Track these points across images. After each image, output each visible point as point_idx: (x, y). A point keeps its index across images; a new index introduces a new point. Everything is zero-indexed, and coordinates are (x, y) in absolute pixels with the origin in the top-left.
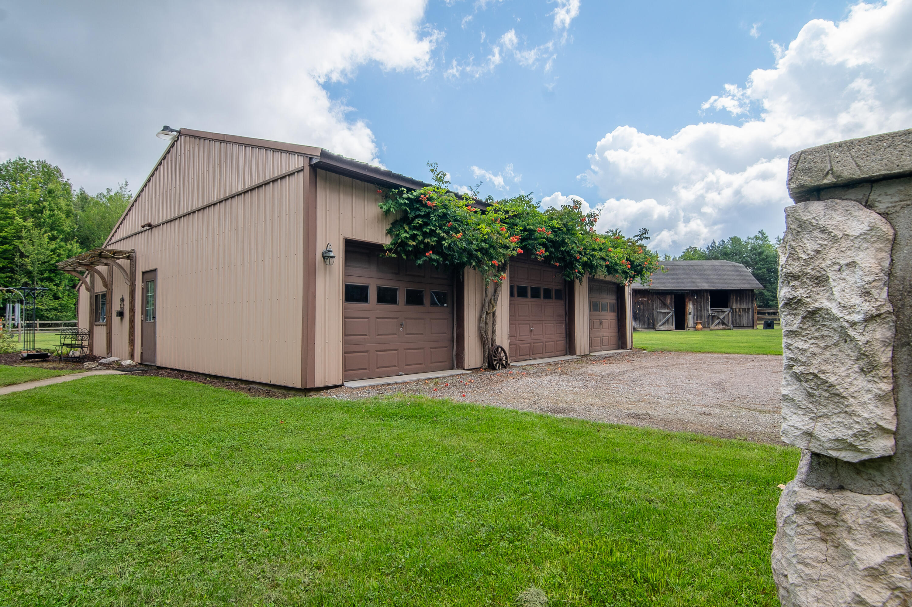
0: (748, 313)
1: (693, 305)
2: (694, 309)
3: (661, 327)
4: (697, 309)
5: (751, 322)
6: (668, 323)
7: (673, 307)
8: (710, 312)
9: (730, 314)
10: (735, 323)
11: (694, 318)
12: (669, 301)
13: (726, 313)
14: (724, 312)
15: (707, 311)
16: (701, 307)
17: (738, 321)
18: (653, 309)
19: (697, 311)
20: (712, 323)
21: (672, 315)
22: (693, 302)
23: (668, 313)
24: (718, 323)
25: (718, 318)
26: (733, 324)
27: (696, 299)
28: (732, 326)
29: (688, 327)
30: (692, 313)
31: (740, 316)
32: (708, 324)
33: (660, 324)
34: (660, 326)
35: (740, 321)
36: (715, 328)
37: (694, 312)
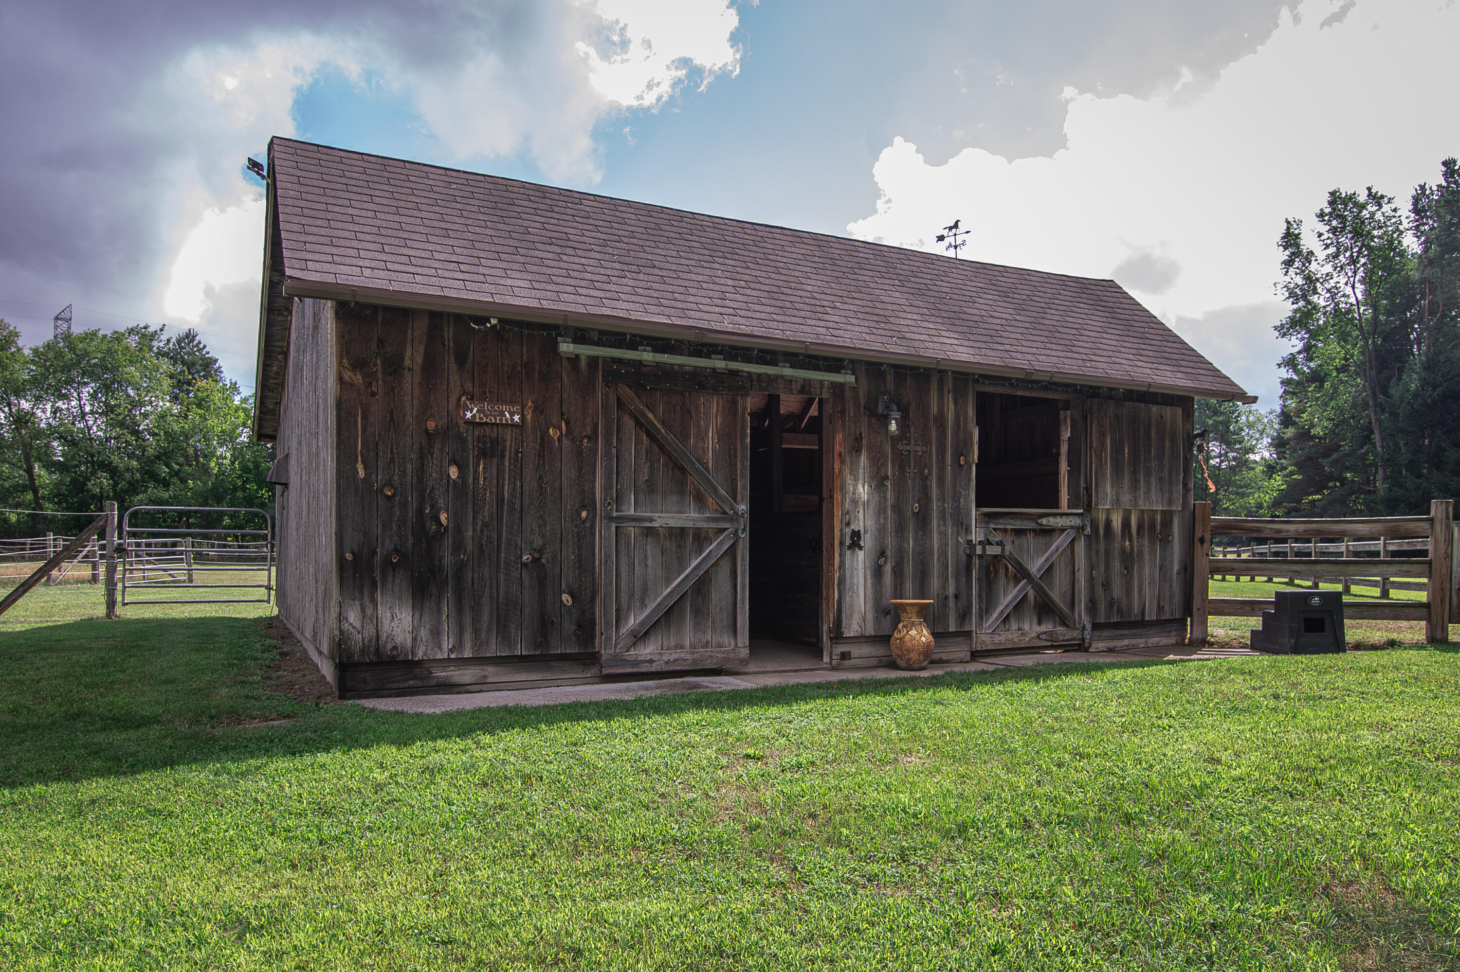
0: (1165, 541)
1: (879, 482)
2: (881, 511)
3: (647, 651)
4: (898, 508)
5: (1178, 598)
6: (699, 613)
7: (743, 485)
8: (976, 535)
9: (1081, 547)
10: (1102, 606)
11: (877, 572)
12: (711, 442)
13: (1060, 542)
14: (1048, 532)
15: (962, 526)
16: (925, 498)
17: (1117, 591)
18: (588, 503)
19: (900, 529)
20: (986, 611)
21: (732, 551)
22: (877, 463)
23: (700, 538)
24: (1019, 607)
25: (1022, 573)
26: (1092, 608)
27: (895, 440)
28: (1086, 620)
29: (837, 636)
30: (867, 541)
31: (1128, 559)
32: (964, 615)
33: (632, 622)
34: (641, 636)
35: (1129, 593)
36: (1003, 638)
37: (881, 531)
